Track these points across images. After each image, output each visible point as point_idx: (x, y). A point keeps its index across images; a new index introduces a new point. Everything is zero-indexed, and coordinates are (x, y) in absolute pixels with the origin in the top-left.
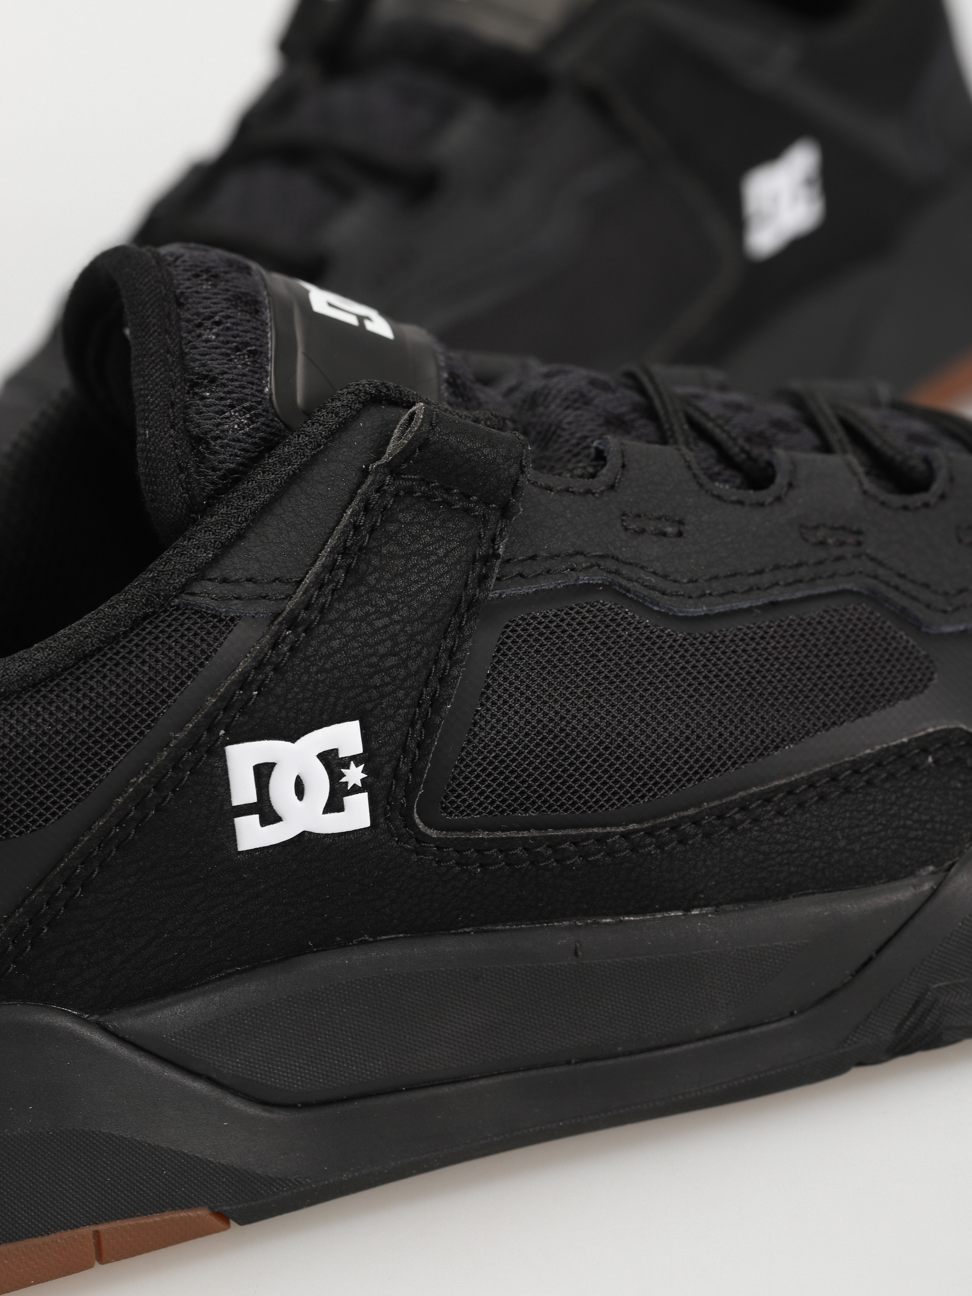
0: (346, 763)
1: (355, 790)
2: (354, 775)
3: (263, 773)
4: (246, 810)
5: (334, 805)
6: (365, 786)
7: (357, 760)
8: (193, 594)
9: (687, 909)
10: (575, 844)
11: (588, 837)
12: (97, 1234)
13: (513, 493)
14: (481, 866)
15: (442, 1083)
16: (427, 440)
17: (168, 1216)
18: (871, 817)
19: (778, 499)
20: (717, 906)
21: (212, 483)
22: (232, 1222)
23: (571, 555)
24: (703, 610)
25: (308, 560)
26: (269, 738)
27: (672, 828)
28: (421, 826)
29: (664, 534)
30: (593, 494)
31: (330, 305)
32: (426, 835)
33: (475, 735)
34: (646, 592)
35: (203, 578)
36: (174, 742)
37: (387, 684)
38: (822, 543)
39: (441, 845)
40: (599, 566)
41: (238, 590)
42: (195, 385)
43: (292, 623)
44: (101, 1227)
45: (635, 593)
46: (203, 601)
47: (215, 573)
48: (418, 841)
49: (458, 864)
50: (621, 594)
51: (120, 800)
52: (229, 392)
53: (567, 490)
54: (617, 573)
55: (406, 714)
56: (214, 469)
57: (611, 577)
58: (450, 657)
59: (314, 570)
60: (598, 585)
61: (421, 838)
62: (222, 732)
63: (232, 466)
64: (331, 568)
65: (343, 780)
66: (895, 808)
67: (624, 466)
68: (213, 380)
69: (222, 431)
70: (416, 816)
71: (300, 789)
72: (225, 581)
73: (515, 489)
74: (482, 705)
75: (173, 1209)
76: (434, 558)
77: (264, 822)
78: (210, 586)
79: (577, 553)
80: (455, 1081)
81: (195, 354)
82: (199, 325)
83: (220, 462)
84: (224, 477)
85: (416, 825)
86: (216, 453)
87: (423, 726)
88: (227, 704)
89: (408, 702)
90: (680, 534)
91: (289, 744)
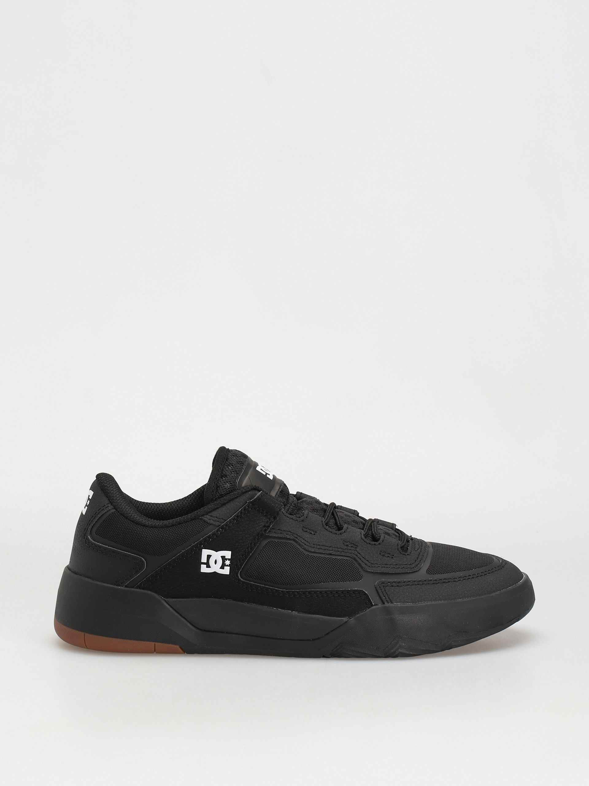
0: (226, 559)
1: (227, 566)
2: (228, 562)
3: (209, 557)
4: (204, 563)
5: (222, 567)
6: (229, 565)
7: (229, 559)
8: (204, 517)
9: (292, 611)
10: (271, 590)
11: (274, 589)
12: (155, 644)
13: (277, 515)
14: (251, 590)
15: (234, 634)
16: (260, 498)
17: (170, 645)
18: (337, 603)
19: (341, 534)
20: (299, 612)
21: (218, 496)
22: (185, 653)
23: (288, 532)
24: (313, 550)
25: (230, 517)
26: (212, 550)
27: (293, 593)
28: (240, 577)
29: (311, 533)
30: (298, 521)
31: (261, 469)
32: (240, 579)
33: (255, 561)
34: (301, 543)
35: (207, 515)
36: (192, 545)
37: (239, 546)
38: (347, 545)
39: (243, 582)
40: (293, 535)
41: (213, 518)
42: (222, 476)
43: (222, 528)
44: (156, 643)
45: (299, 543)
46: (206, 519)
47: (210, 514)
48: (238, 580)
49: (246, 587)
50: (296, 542)
51: (179, 554)
52: (228, 479)
53: (292, 519)
54: (297, 538)
55: (242, 553)
56: (219, 493)
57: (295, 538)
58: (254, 544)
59: (230, 519)
60: (292, 539)
61: (239, 580)
62: (202, 546)
63: (223, 493)
64: (234, 519)
65: (225, 563)
66: (343, 602)
67: (306, 517)
68: (226, 476)
69: (224, 486)
70: (239, 574)
71: (216, 562)
72: (211, 516)
73: (278, 514)
74: (258, 556)
75: (172, 644)
76: (255, 523)
77: (207, 567)
78: (208, 516)
79: (289, 531)
80: (236, 634)
81: (225, 470)
82: (229, 465)
83: (221, 492)
84: (220, 495)
85: (238, 577)
86: (220, 490)
87: (245, 556)
88: (205, 540)
89: (243, 551)
90: (315, 534)
91: (215, 552)
